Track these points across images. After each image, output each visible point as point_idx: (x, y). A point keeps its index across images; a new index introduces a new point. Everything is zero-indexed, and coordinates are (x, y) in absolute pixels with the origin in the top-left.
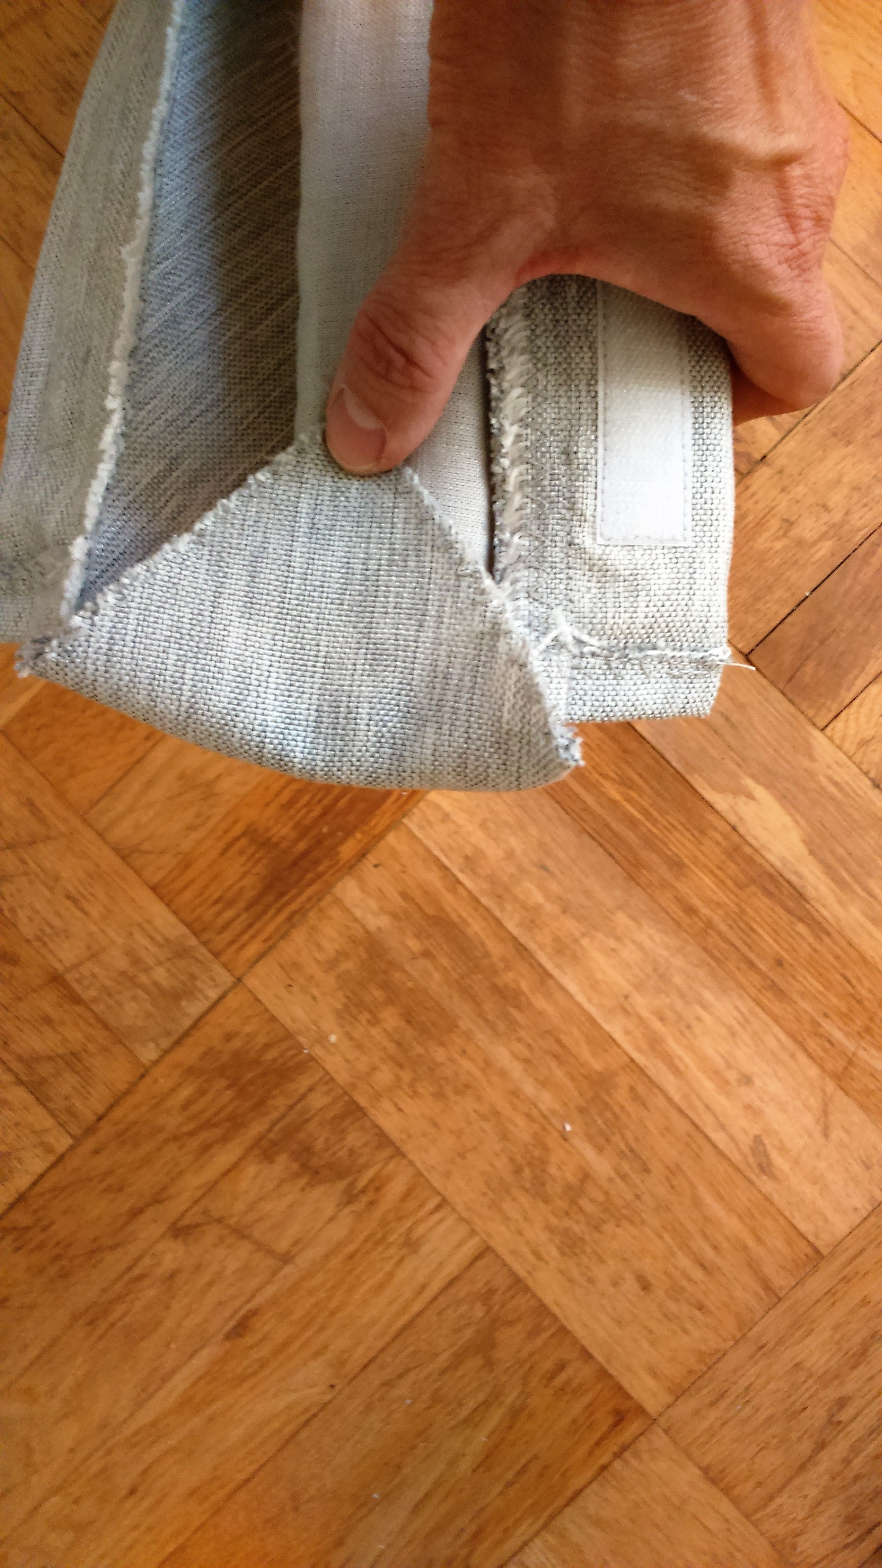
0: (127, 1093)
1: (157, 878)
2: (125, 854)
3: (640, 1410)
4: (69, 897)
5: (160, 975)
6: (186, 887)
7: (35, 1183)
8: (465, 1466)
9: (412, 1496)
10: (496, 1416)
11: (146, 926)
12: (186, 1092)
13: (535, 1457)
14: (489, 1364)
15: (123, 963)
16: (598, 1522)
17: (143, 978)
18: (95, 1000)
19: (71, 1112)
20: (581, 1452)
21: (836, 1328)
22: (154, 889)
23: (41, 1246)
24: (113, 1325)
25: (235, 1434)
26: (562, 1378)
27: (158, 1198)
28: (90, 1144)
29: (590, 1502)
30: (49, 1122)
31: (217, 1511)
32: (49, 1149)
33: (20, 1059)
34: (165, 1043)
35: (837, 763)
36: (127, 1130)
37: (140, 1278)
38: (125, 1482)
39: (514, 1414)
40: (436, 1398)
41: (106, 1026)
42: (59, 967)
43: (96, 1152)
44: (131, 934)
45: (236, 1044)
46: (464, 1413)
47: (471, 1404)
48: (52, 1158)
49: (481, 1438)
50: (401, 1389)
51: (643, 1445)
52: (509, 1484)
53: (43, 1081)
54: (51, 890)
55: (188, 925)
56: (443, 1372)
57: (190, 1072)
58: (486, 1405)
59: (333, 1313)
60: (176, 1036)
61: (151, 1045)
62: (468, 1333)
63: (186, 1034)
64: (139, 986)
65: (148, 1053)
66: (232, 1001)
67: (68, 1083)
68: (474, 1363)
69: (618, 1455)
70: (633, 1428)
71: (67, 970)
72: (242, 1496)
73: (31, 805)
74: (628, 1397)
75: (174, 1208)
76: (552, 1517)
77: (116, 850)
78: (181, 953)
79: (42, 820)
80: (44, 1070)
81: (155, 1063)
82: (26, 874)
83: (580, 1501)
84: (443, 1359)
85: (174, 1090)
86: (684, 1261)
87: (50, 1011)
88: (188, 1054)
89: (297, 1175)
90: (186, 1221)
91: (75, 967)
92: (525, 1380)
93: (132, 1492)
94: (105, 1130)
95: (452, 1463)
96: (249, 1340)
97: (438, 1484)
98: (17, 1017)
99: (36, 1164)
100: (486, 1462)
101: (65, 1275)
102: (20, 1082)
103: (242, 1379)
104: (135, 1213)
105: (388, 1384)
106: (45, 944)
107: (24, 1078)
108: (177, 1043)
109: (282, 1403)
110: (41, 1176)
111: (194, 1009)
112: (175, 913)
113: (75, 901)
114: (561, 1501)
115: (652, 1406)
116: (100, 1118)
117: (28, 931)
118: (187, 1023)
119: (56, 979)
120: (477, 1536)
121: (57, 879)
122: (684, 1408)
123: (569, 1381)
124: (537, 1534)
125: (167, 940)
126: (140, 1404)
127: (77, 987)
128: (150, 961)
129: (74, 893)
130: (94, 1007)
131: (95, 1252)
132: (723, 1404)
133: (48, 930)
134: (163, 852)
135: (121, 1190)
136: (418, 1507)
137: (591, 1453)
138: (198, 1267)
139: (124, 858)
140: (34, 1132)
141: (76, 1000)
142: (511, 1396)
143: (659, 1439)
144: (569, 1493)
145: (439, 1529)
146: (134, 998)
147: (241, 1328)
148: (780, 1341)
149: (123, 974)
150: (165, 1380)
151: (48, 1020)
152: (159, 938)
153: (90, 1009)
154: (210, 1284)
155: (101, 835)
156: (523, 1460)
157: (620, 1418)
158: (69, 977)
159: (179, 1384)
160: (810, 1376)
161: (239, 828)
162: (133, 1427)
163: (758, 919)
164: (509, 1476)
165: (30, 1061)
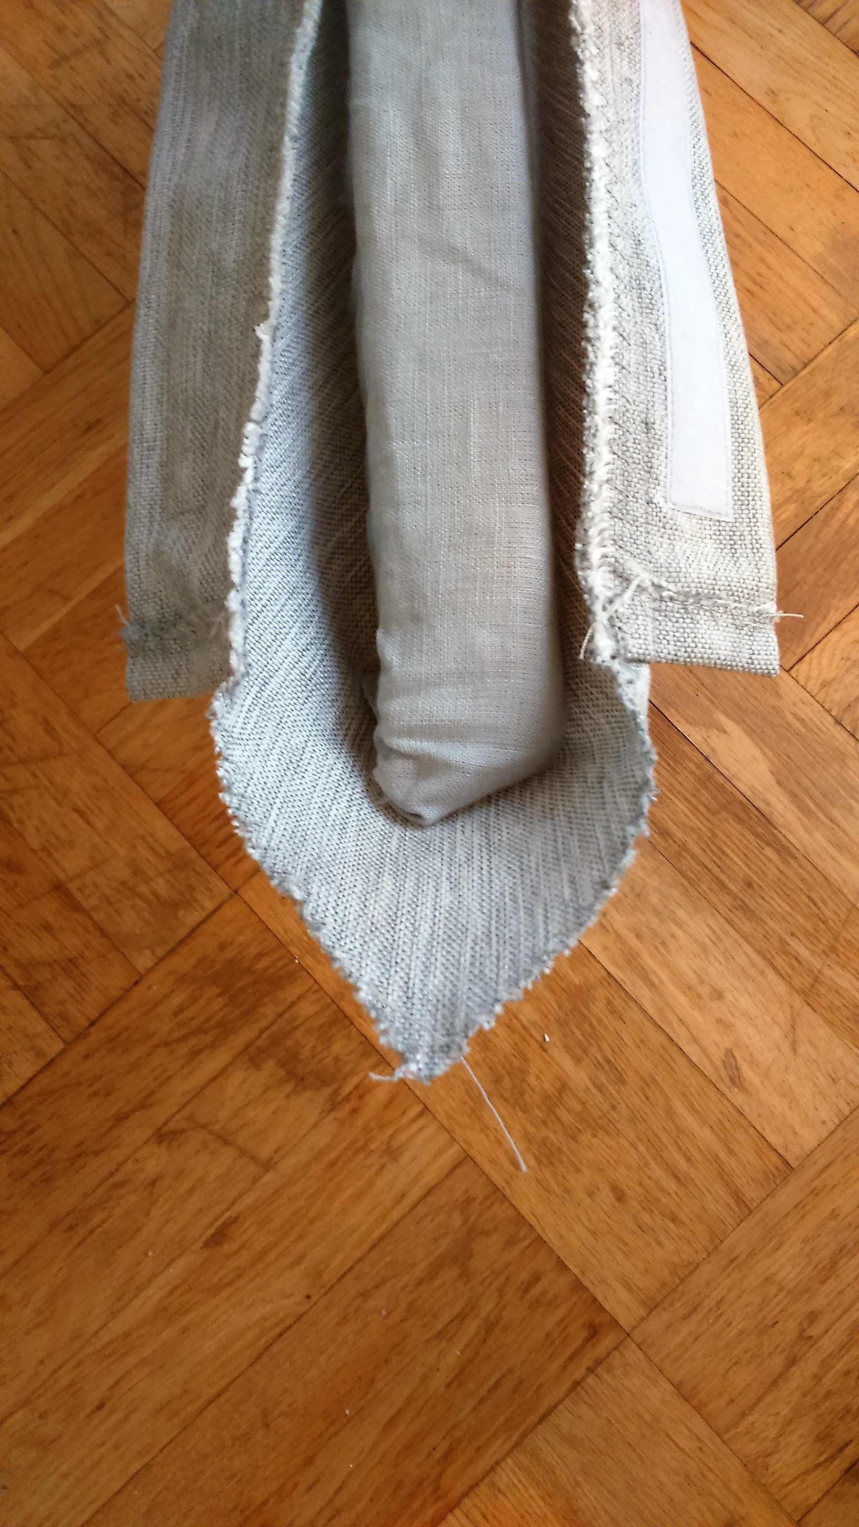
0: (120, 999)
1: (161, 794)
2: (132, 770)
3: (615, 1323)
4: (76, 810)
5: (160, 886)
6: (189, 803)
7: (23, 1088)
8: (439, 1380)
9: (384, 1413)
10: (472, 1327)
11: (149, 839)
12: (177, 999)
13: (510, 1372)
14: (465, 1275)
15: (124, 874)
16: (570, 1440)
17: (143, 889)
18: (96, 908)
19: (64, 1017)
20: (555, 1366)
21: (805, 1241)
22: (159, 804)
23: (24, 1151)
24: (91, 1232)
25: (209, 1346)
26: (537, 1290)
27: (144, 1105)
28: (81, 1048)
29: (563, 1419)
30: (41, 1027)
31: (186, 1427)
32: (40, 1054)
33: (18, 964)
34: (160, 952)
35: (801, 700)
36: (119, 1035)
37: (122, 1184)
38: (95, 1397)
39: (490, 1326)
40: (412, 1310)
41: (103, 933)
42: (62, 876)
43: (87, 1057)
44: (134, 846)
45: (229, 954)
46: (439, 1326)
47: (446, 1317)
48: (42, 1063)
49: (455, 1353)
50: (378, 1300)
51: (616, 1360)
52: (482, 1401)
53: (38, 987)
54: (60, 803)
55: (188, 838)
56: (419, 1283)
57: (183, 979)
58: (461, 1318)
59: (312, 1222)
60: (172, 944)
61: (148, 953)
62: (445, 1243)
63: (182, 942)
64: (141, 896)
65: (143, 961)
66: (228, 911)
67: (63, 988)
68: (449, 1274)
69: (590, 1370)
70: (607, 1341)
71: (71, 880)
72: (212, 1411)
73: (46, 723)
74: (602, 1309)
75: (159, 1115)
76: (525, 1435)
77: (124, 767)
78: (179, 864)
79: (56, 739)
80: (42, 975)
81: (150, 971)
82: (37, 787)
83: (552, 1418)
84: (421, 1269)
85: (167, 996)
86: (658, 1172)
87: (50, 918)
88: (183, 962)
89: (283, 1082)
90: (171, 1126)
91: (77, 876)
92: (501, 1293)
93: (100, 1407)
94: (97, 1035)
95: (425, 1378)
96: (228, 1247)
97: (409, 1400)
98: (18, 924)
99: (25, 1068)
100: (459, 1378)
101: (47, 1179)
102: (16, 987)
103: (218, 1289)
104: (121, 1118)
105: (365, 1295)
106: (50, 855)
107: (20, 983)
108: (173, 951)
109: (256, 1314)
110: (31, 1080)
111: (191, 918)
112: (177, 827)
113: (81, 813)
114: (533, 1419)
115: (625, 1320)
116: (93, 1024)
117: (35, 841)
118: (182, 932)
119: (58, 888)
120: (448, 1456)
121: (66, 792)
122: (656, 1323)
123: (543, 1294)
124: (508, 1453)
125: (168, 852)
126: (113, 1315)
127: (78, 895)
128: (151, 873)
129: (81, 806)
130: (95, 916)
131: (79, 1156)
132: (696, 1318)
133: (53, 841)
134: (169, 770)
135: (108, 1094)
136: (391, 1423)
137: (564, 1367)
138: (180, 1174)
139: (132, 776)
140: (27, 1036)
141: (76, 907)
142: (487, 1307)
143: (632, 1354)
144: (541, 1410)
145: (409, 1448)
146: (133, 907)
147: (219, 1237)
148: (752, 1254)
149: (124, 883)
150: (140, 1290)
151: (48, 927)
152: (162, 851)
153: (91, 918)
154: (192, 1190)
155: (110, 753)
156: (497, 1375)
157: (594, 1332)
158: (72, 887)
159: (154, 1294)
160: (781, 1289)
162: (105, 1338)
163: (728, 842)
164: (483, 1391)
165: (26, 967)
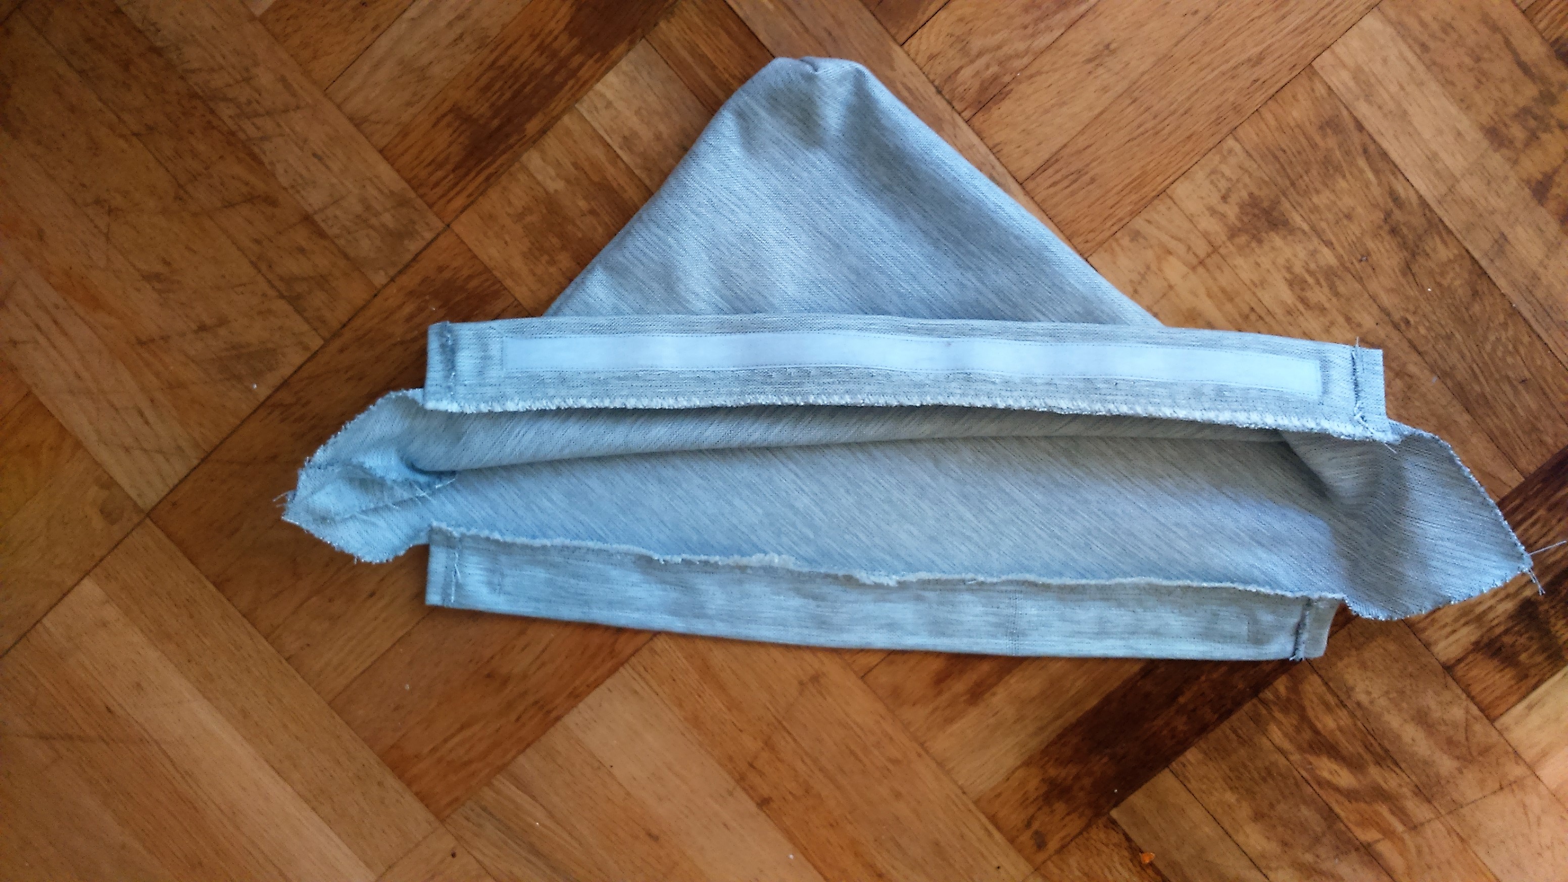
0: (363, 308)
1: (384, 142)
2: (358, 122)
4: (315, 155)
5: (387, 219)
6: (406, 151)
7: (295, 372)
11: (375, 180)
12: (408, 309)
15: (358, 209)
17: (374, 221)
18: (337, 237)
19: (322, 320)
22: (381, 151)
28: (337, 344)
30: (305, 327)
32: (306, 348)
33: (281, 279)
34: (392, 272)
36: (365, 335)
41: (346, 256)
42: (309, 210)
43: (342, 351)
44: (364, 186)
45: (447, 275)
48: (308, 354)
53: (299, 297)
54: (302, 149)
55: (408, 181)
57: (411, 294)
60: (400, 267)
61: (382, 273)
63: (407, 266)
64: (372, 227)
65: (379, 279)
66: (443, 242)
67: (318, 299)
71: (316, 213)
73: (283, 79)
77: (351, 119)
78: (402, 202)
79: (294, 94)
80: (301, 288)
81: (385, 286)
82: (282, 135)
85: (400, 307)
87: (303, 243)
88: (409, 280)
91: (322, 210)
94: (348, 335)
98: (279, 247)
99: (295, 358)
102: (282, 296)
106: (298, 192)
107: (286, 294)
108: (400, 272)
110: (300, 367)
111: (413, 246)
112: (398, 171)
113: (320, 159)
116: (344, 326)
117: (284, 181)
118: (409, 257)
119: (307, 219)
121: (305, 141)
125: (392, 192)
127: (323, 225)
128: (379, 208)
129: (319, 153)
130: (336, 241)
133: (300, 181)
134: (387, 123)
135: (361, 379)
139: (357, 126)
140: (294, 334)
141: (322, 235)
146: (368, 236)
149: (358, 216)
151: (302, 250)
152: (386, 191)
153: (333, 243)
155: (339, 107)
158: (318, 218)
161: (446, 107)
165: (290, 280)
